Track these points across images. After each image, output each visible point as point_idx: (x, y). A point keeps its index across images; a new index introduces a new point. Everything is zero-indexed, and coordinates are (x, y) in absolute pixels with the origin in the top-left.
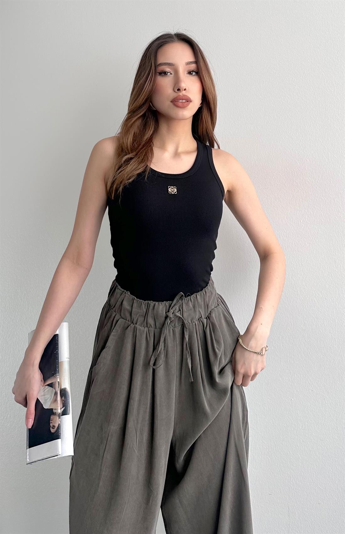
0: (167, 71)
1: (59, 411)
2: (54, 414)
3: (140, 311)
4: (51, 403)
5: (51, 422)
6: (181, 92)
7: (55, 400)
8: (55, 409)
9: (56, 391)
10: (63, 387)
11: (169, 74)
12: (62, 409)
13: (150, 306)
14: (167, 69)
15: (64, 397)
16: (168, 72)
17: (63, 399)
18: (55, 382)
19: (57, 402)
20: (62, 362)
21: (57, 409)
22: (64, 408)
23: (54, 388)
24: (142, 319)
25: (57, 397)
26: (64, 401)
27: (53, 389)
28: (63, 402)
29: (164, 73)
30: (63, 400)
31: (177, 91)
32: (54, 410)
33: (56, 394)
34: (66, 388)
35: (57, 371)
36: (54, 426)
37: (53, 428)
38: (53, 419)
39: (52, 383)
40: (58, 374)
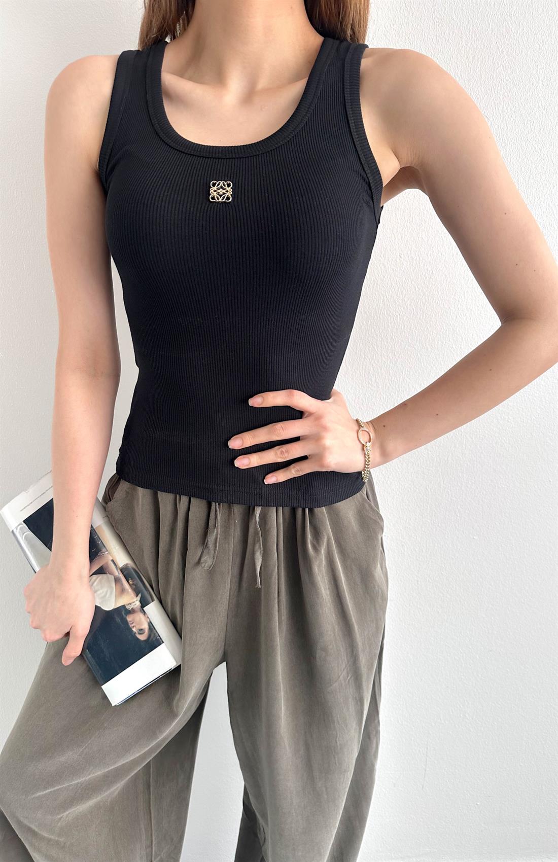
4: (116, 598)
5: (131, 626)
7: (122, 589)
8: (130, 604)
9: (114, 577)
15: (132, 579)
18: (107, 563)
19: (126, 590)
25: (122, 585)
33: (117, 580)
35: (101, 545)
36: (142, 630)
37: (141, 632)
38: (134, 620)
39: (102, 566)
40: (104, 550)
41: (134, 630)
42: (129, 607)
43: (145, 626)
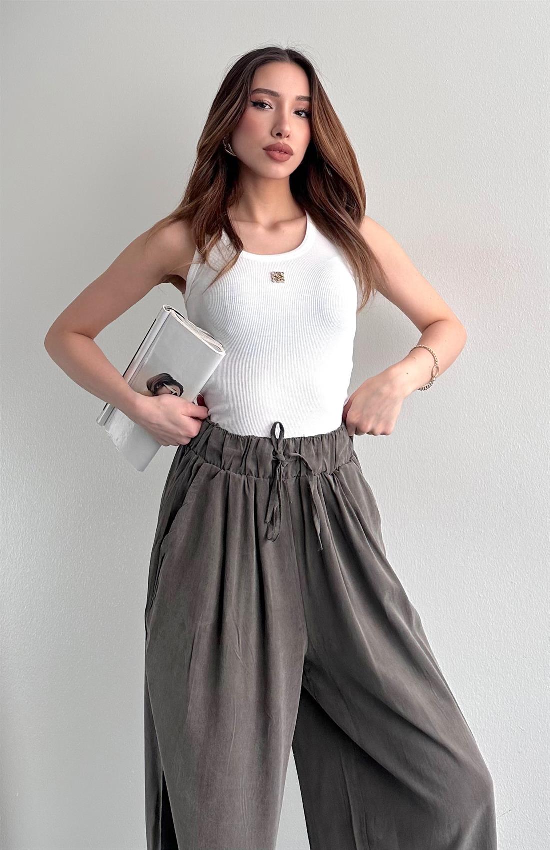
0: (267, 103)
6: (281, 138)
14: (267, 99)
16: (267, 105)
29: (262, 105)
31: (276, 136)
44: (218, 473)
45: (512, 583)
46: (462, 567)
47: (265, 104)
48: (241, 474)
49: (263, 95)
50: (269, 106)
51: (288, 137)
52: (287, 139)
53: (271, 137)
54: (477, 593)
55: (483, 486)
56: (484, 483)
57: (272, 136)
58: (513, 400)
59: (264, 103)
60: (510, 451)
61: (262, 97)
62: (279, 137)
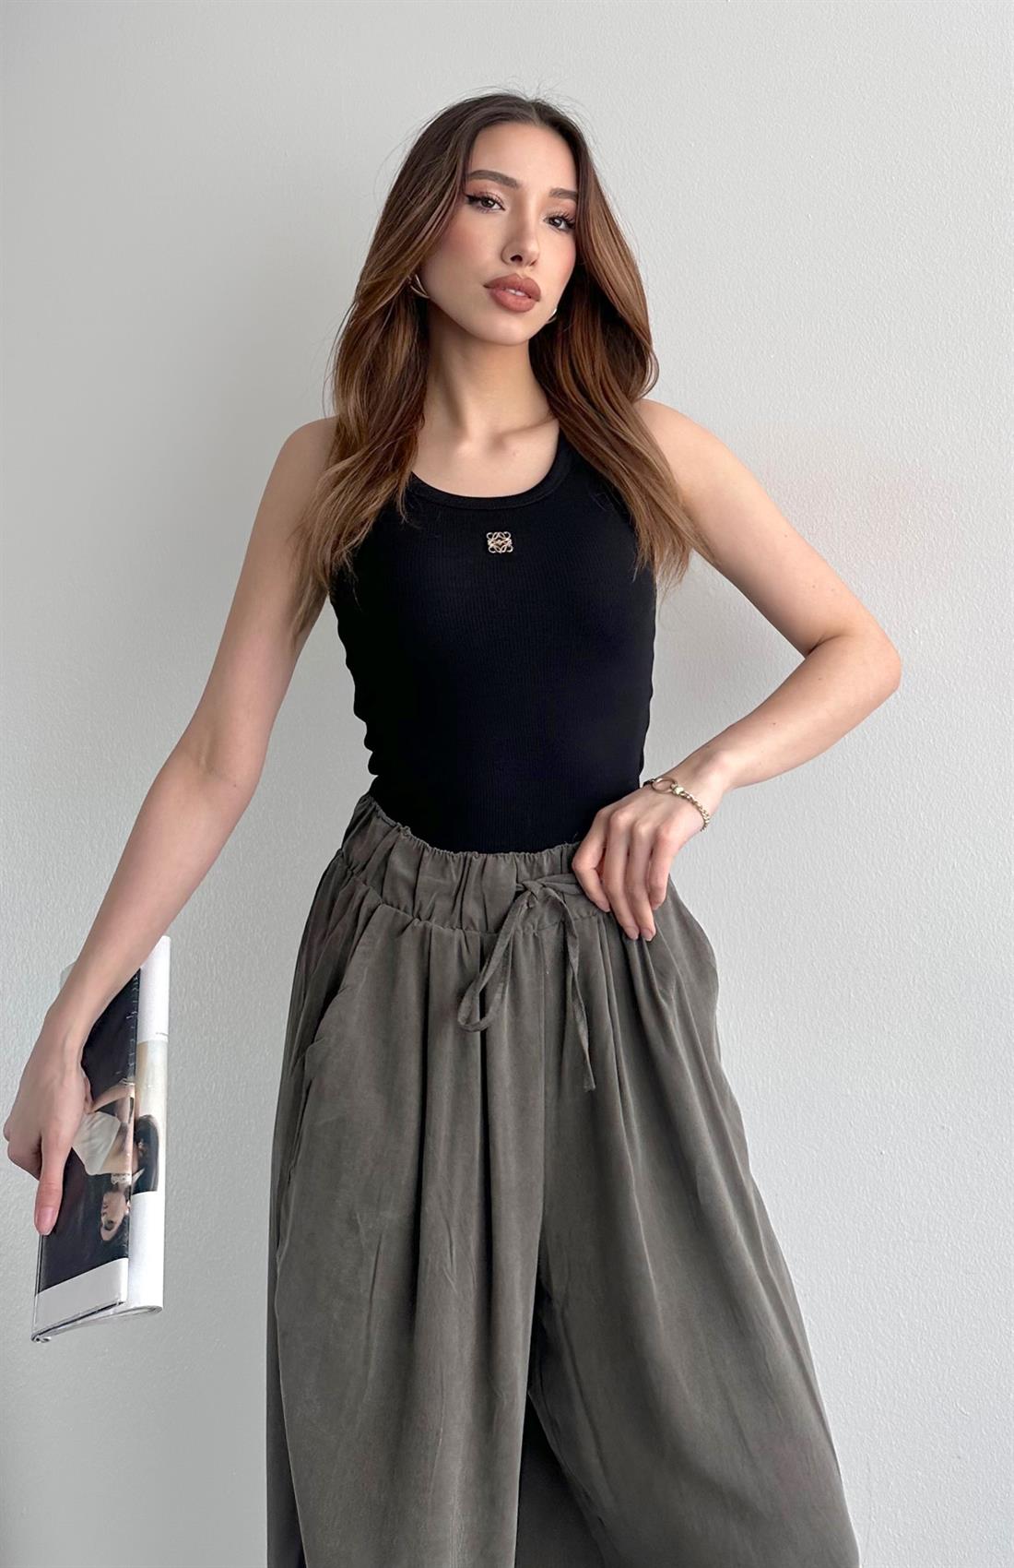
0: (494, 198)
1: (129, 1180)
2: (114, 1188)
3: (441, 881)
4: (106, 1159)
5: (103, 1211)
6: (520, 265)
7: (120, 1150)
8: (118, 1175)
9: (122, 1124)
10: (141, 1114)
11: (496, 206)
12: (137, 1176)
13: (470, 865)
14: (495, 191)
15: (144, 1142)
16: (495, 202)
17: (140, 1147)
18: (123, 1100)
19: (125, 1155)
20: (144, 1044)
21: (124, 1175)
22: (141, 1172)
23: (118, 1117)
24: (449, 904)
25: (124, 1141)
26: (144, 1155)
27: (116, 1118)
28: (141, 1154)
29: (485, 202)
30: (142, 1151)
31: (509, 261)
32: (113, 1178)
33: (122, 1131)
34: (149, 1116)
35: (131, 1069)
36: (112, 1222)
37: (109, 1226)
38: (110, 1202)
39: (115, 1102)
40: (131, 1078)
41: (103, 1219)
42: (114, 1180)
43: (118, 1220)
44: (408, 925)
45: (943, 1128)
46: (847, 1096)
47: (492, 200)
48: (452, 928)
49: (489, 182)
50: (499, 204)
51: (533, 264)
52: (531, 267)
53: (500, 262)
54: (876, 1147)
55: (886, 940)
56: (887, 933)
57: (503, 261)
58: (942, 772)
59: (489, 199)
60: (936, 872)
61: (486, 186)
62: (515, 263)
